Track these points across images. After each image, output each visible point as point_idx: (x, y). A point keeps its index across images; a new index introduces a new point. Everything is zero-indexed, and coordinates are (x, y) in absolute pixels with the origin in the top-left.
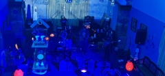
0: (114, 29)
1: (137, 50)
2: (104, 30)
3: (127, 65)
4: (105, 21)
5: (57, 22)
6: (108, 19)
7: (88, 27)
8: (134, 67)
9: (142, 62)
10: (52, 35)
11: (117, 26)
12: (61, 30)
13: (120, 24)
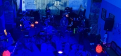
0: (88, 18)
1: (106, 36)
2: (79, 19)
3: (97, 48)
4: (81, 11)
5: (43, 12)
6: (83, 9)
7: (67, 16)
8: (103, 49)
9: (109, 46)
10: (37, 22)
11: (90, 15)
12: (45, 18)
13: (92, 14)
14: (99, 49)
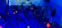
0: (43, 10)
1: (52, 19)
2: (38, 10)
3: (47, 25)
5: (20, 7)
6: (40, 5)
7: (32, 9)
9: (54, 24)
10: (16, 12)
11: (44, 8)
12: (21, 10)
13: (45, 8)
14: (48, 25)
